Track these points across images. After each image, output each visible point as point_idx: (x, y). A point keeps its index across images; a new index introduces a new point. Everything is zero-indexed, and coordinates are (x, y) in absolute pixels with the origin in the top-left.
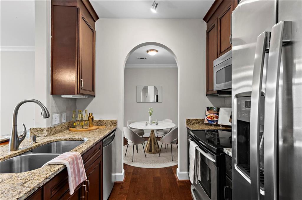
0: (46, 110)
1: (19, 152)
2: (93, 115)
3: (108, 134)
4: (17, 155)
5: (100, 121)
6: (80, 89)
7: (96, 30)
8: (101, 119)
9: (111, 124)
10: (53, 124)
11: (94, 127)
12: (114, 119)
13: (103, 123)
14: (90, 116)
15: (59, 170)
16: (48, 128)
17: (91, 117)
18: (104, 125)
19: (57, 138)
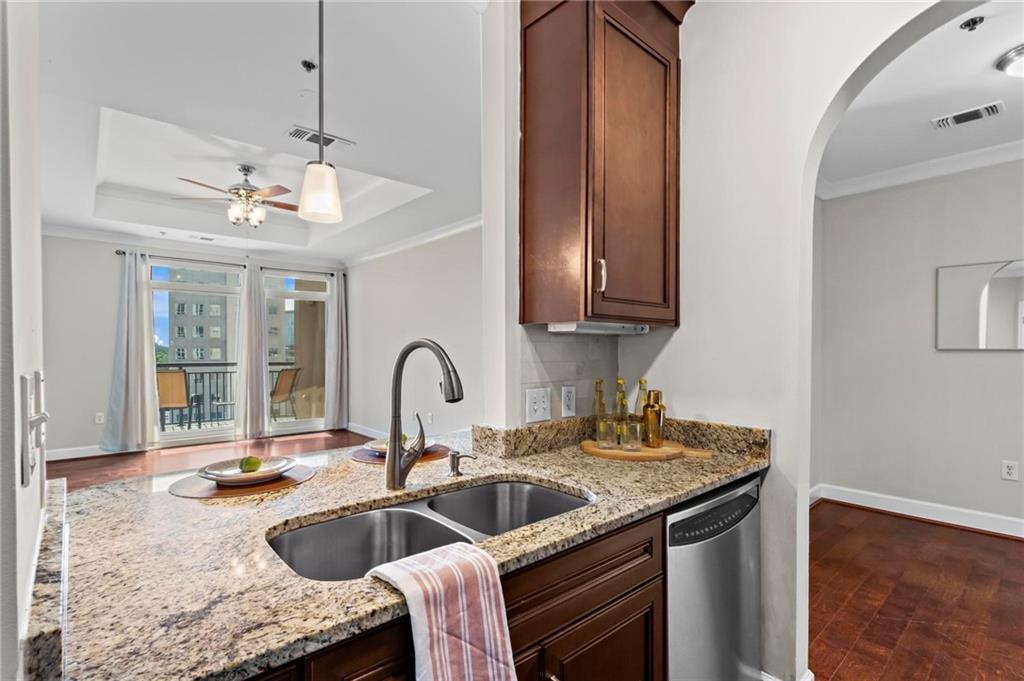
0: (452, 373)
1: (397, 497)
2: (663, 402)
3: (700, 493)
4: (393, 503)
5: (695, 425)
6: (598, 298)
7: (681, 57)
8: (700, 421)
9: (743, 445)
10: (528, 421)
11: (668, 449)
12: (756, 425)
13: (710, 438)
14: (652, 403)
15: (376, 616)
16: (508, 434)
17: (653, 407)
18: (713, 446)
19: (520, 473)
